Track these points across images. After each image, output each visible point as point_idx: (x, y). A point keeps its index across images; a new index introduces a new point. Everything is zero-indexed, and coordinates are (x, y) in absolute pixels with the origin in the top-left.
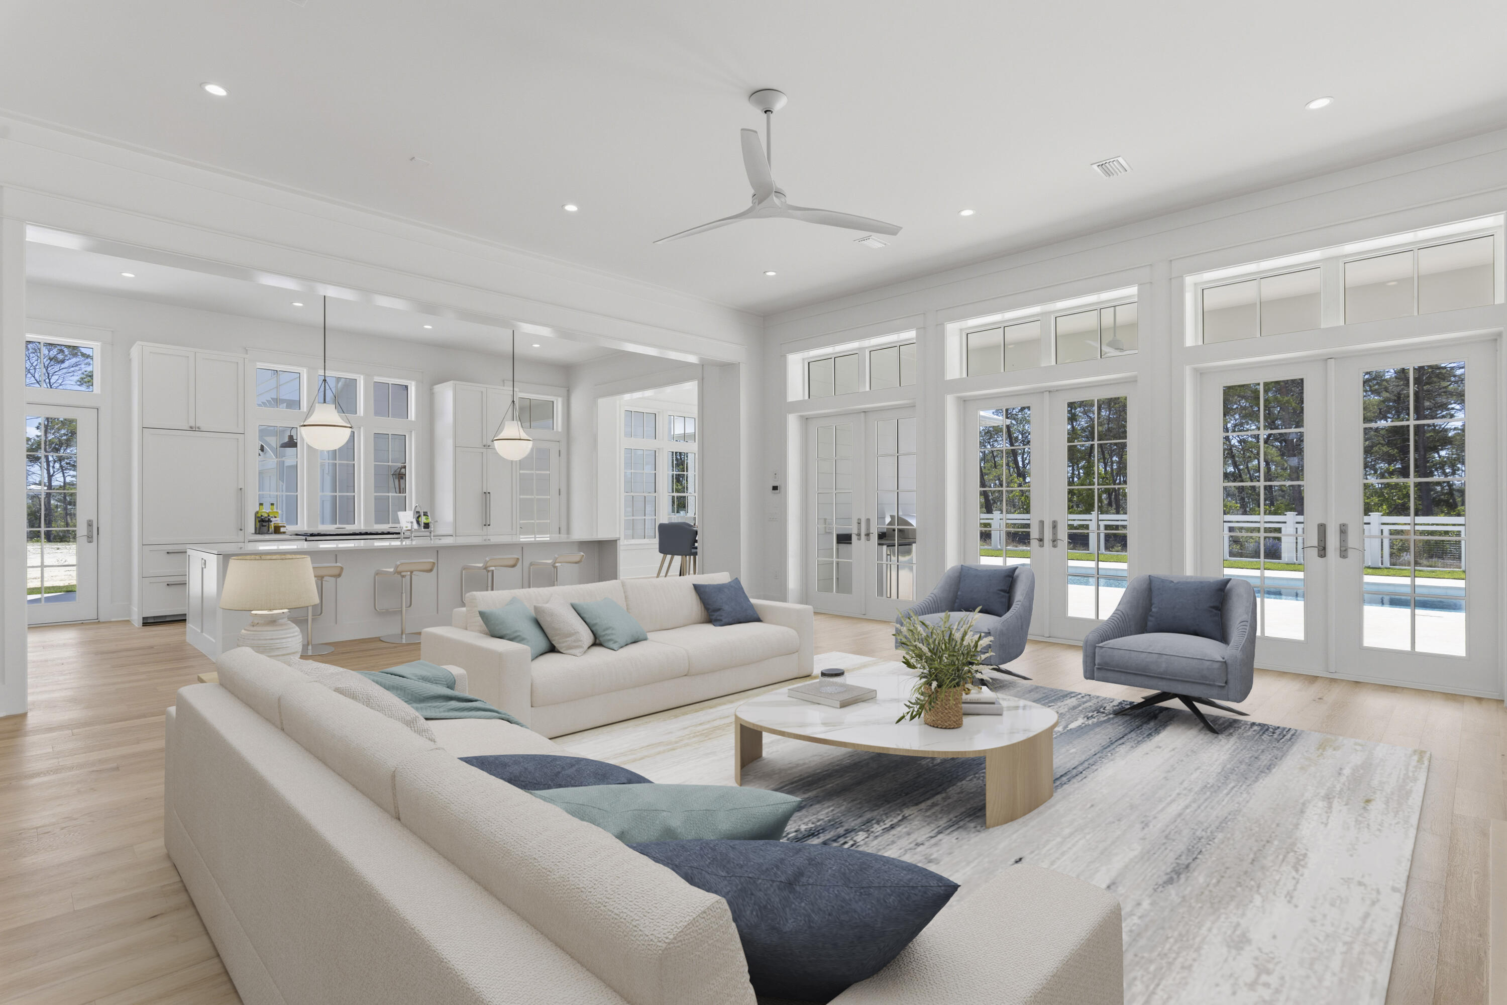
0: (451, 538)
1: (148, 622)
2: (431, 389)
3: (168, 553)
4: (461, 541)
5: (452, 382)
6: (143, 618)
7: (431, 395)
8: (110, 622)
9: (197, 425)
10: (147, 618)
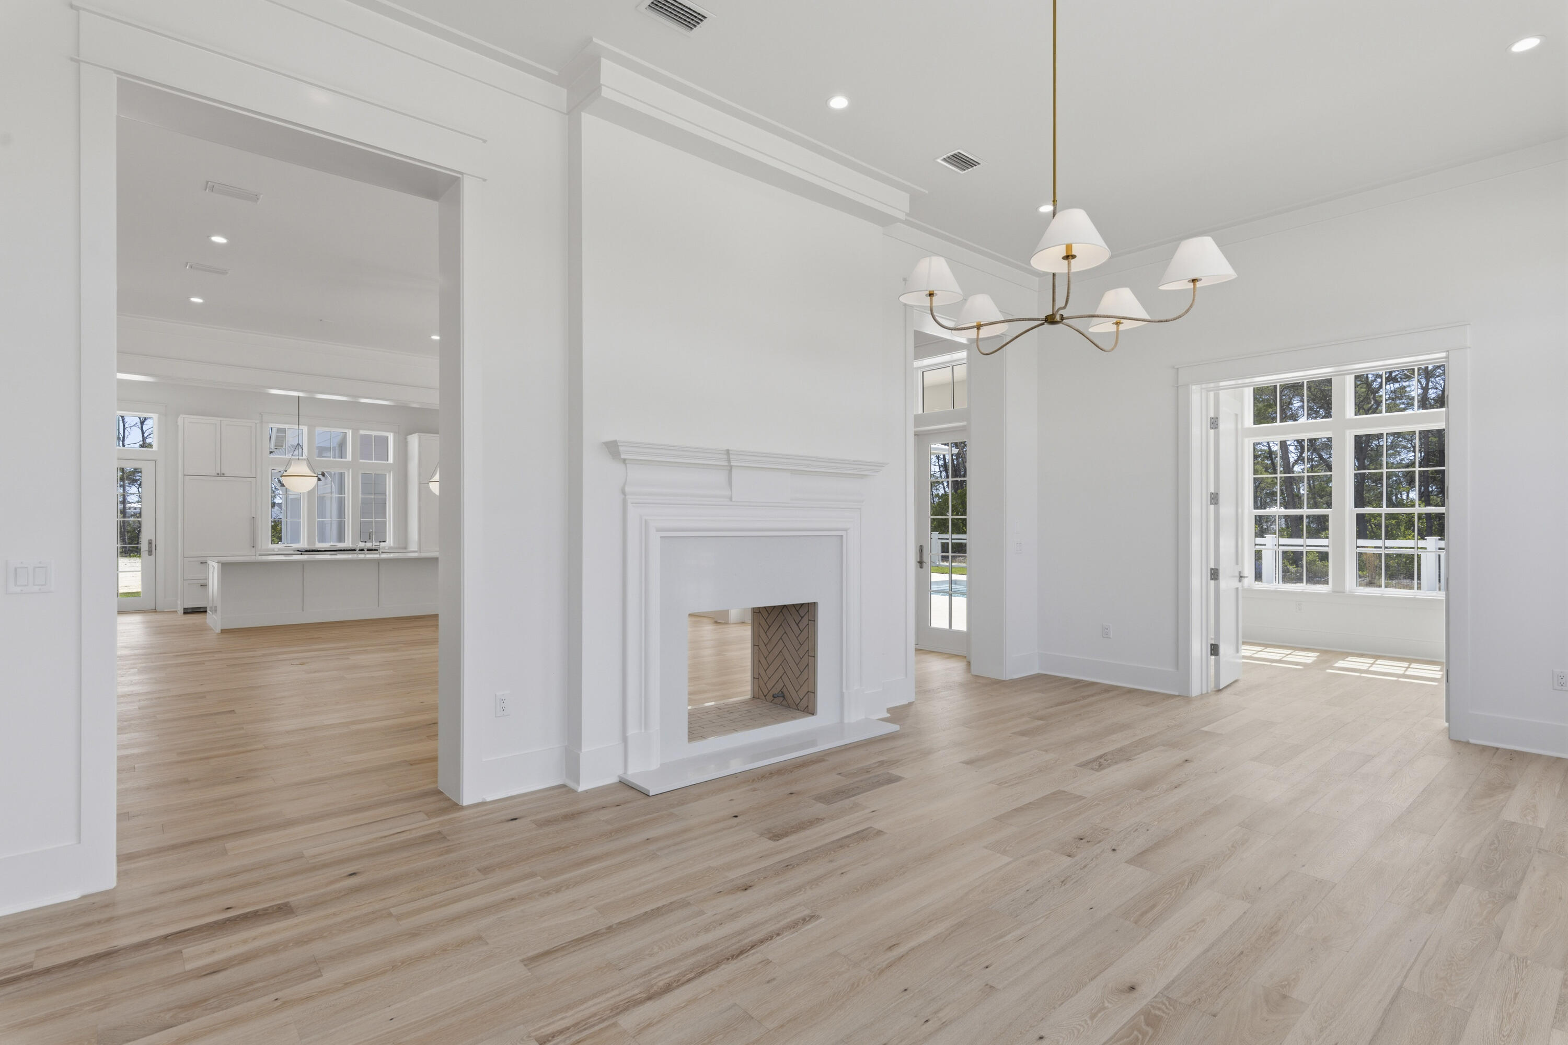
0: (417, 553)
1: (187, 612)
2: (406, 439)
3: (201, 563)
4: (423, 555)
5: (417, 434)
6: (184, 609)
7: (406, 444)
8: (164, 612)
9: (222, 472)
10: (187, 608)
